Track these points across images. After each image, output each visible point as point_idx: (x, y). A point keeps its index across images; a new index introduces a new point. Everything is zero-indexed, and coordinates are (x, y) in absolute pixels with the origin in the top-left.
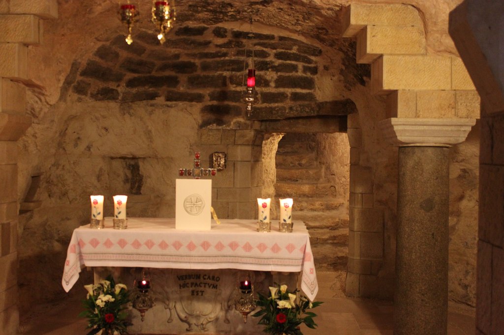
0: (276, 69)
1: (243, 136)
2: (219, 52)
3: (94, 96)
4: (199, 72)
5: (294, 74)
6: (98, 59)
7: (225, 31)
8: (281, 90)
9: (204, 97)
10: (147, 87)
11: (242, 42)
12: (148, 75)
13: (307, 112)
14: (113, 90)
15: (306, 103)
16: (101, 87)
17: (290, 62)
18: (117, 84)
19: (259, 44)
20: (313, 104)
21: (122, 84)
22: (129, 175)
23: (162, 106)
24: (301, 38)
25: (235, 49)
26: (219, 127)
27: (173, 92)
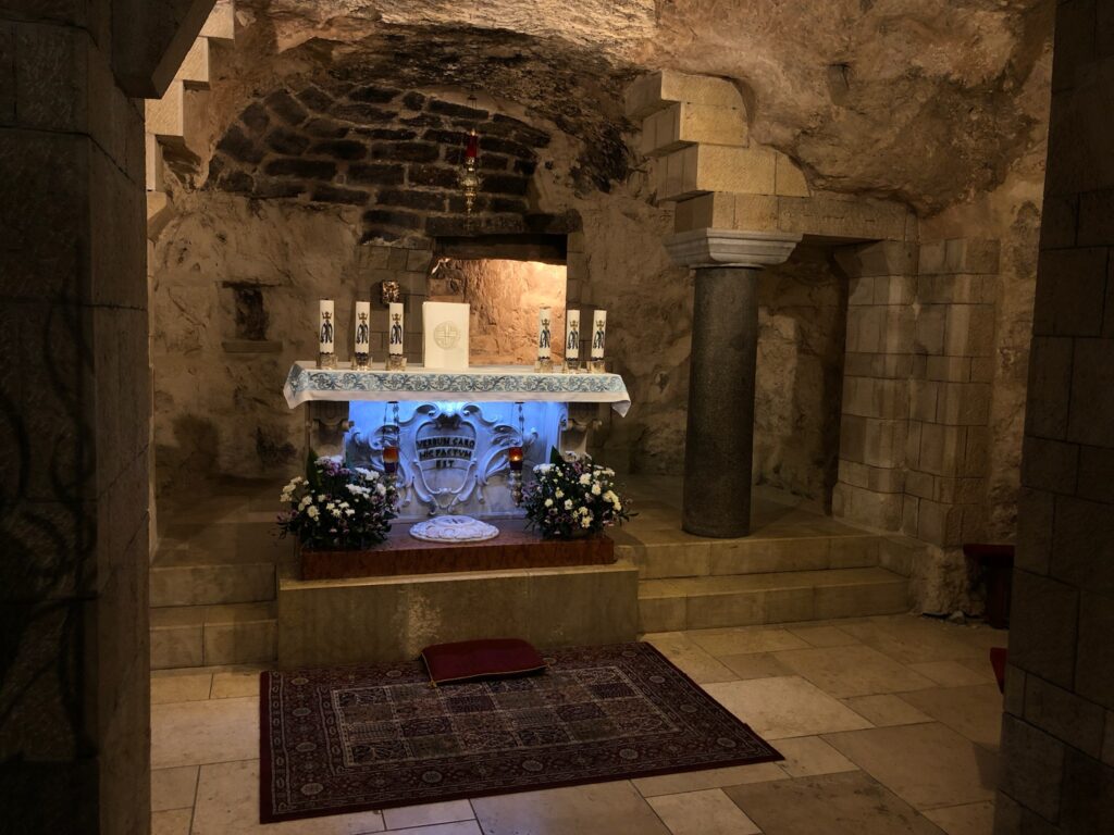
1: (419, 259)
2: (404, 131)
3: (222, 185)
4: (368, 161)
5: (501, 172)
6: (242, 125)
7: (422, 100)
9: (368, 198)
10: (290, 176)
11: (439, 119)
12: (297, 157)
13: (510, 228)
14: (247, 176)
15: (510, 214)
16: (235, 169)
17: (498, 154)
18: (252, 167)
19: (461, 124)
20: (520, 217)
21: (260, 167)
22: (245, 312)
23: (305, 207)
24: (527, 120)
25: (427, 128)
26: (387, 244)
27: (324, 188)
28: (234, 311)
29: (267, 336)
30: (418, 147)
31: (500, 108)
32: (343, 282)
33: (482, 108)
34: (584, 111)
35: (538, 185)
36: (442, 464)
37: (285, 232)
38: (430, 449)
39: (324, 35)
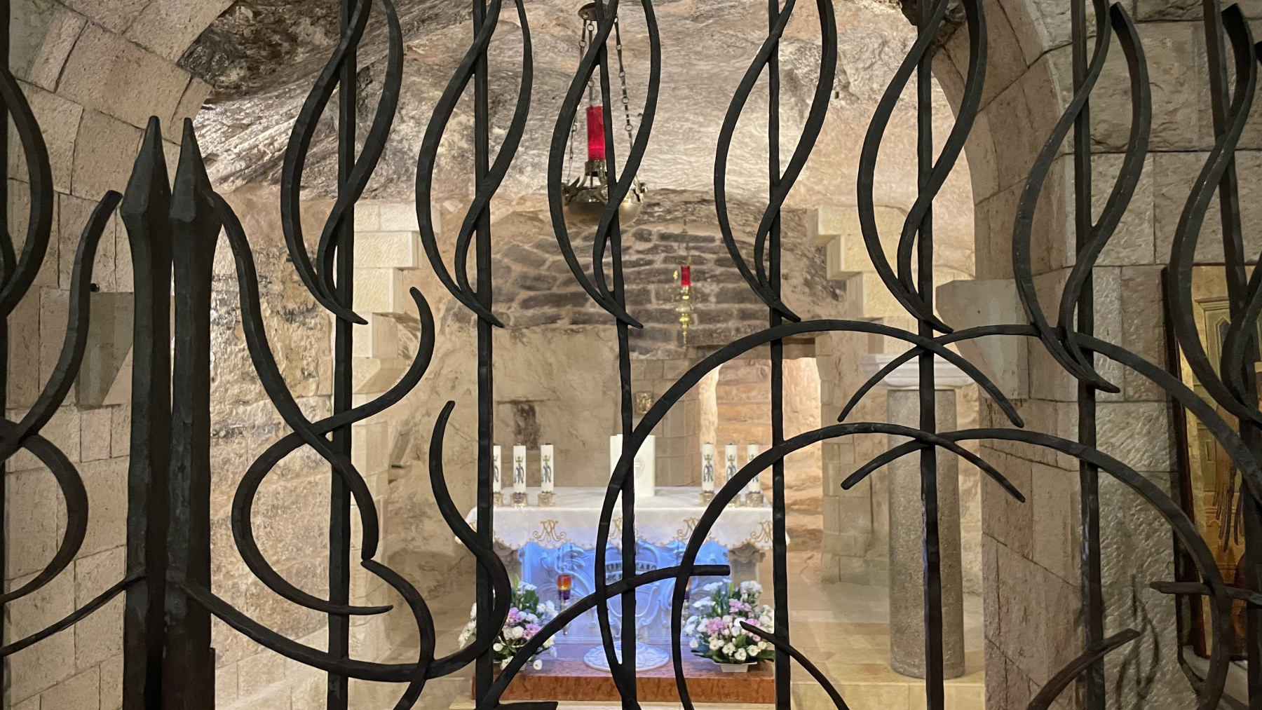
0: (716, 279)
1: (672, 368)
2: (642, 259)
7: (650, 233)
8: (725, 306)
10: (546, 308)
11: (672, 247)
12: (548, 292)
18: (508, 305)
19: (694, 248)
21: (515, 305)
22: (522, 424)
23: (566, 331)
25: (663, 255)
26: (642, 357)
27: (579, 313)
28: (512, 423)
30: (659, 272)
32: (604, 393)
33: (708, 233)
37: (549, 354)
38: (613, 573)
39: (519, 209)
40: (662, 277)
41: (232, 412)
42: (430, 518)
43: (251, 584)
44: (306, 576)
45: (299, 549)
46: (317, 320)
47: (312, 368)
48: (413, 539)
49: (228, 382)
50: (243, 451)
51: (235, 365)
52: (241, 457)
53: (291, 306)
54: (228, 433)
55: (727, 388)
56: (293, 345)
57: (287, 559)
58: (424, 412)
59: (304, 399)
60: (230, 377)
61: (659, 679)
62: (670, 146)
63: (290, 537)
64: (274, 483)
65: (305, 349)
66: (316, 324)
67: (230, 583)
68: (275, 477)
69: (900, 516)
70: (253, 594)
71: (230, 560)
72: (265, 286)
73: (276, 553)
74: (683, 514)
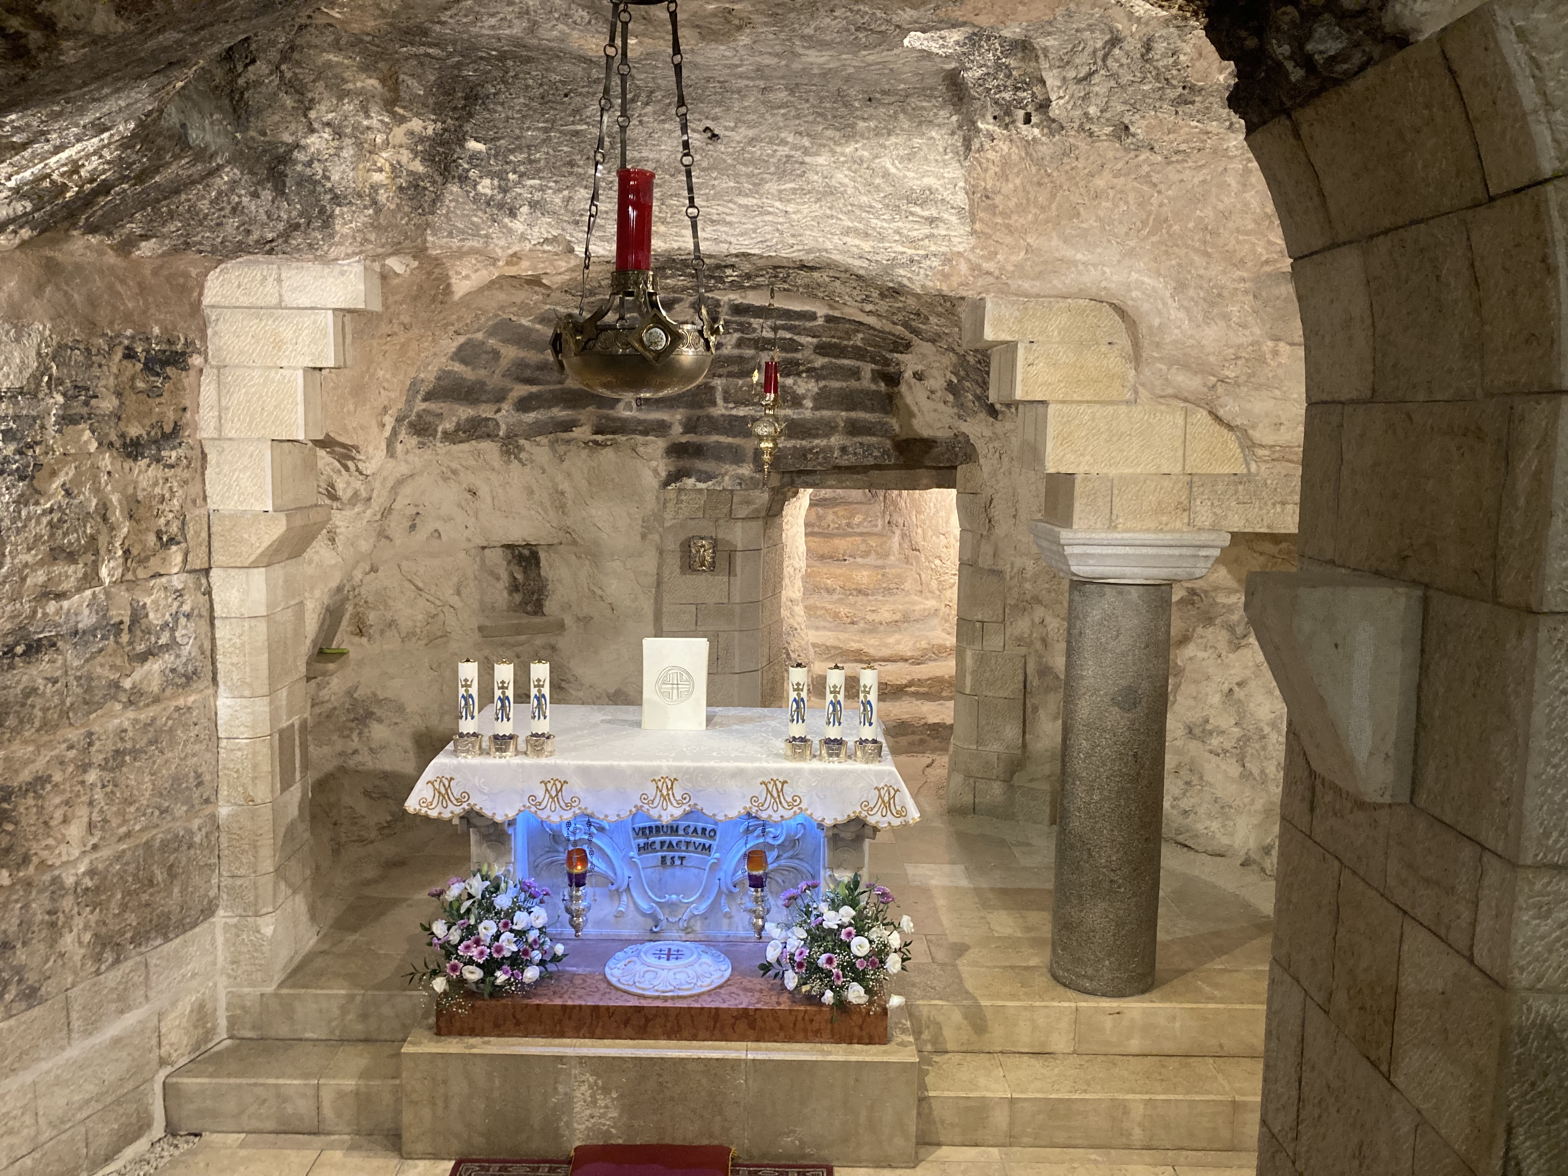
0: (814, 373)
1: (748, 503)
3: (450, 437)
5: (854, 384)
6: (457, 367)
8: (826, 413)
9: (670, 427)
10: (555, 410)
11: (750, 324)
12: (559, 386)
13: (876, 458)
14: (487, 419)
15: (874, 439)
16: (464, 417)
17: (846, 362)
18: (495, 408)
19: (784, 328)
20: (888, 444)
21: (505, 406)
22: (520, 577)
23: (585, 444)
24: (871, 320)
25: (737, 335)
26: (701, 485)
27: (608, 418)
28: (504, 575)
29: (546, 610)
30: (729, 360)
31: (831, 307)
32: (644, 537)
33: (806, 308)
34: (933, 320)
35: (909, 400)
36: (669, 862)
37: (559, 478)
38: (651, 839)
39: (512, 271)
40: (735, 369)
41: (35, 612)
42: (380, 721)
43: (84, 874)
44: (176, 850)
45: (165, 811)
46: (180, 451)
47: (174, 528)
48: (355, 752)
49: (26, 565)
50: (58, 673)
51: (38, 538)
52: (55, 682)
53: (134, 431)
54: (29, 647)
55: (820, 510)
56: (140, 496)
57: (142, 830)
58: (368, 569)
59: (164, 580)
60: (28, 558)
61: (717, 1009)
62: (754, 185)
63: (147, 794)
64: (116, 717)
65: (162, 499)
66: (179, 459)
67: (47, 877)
68: (118, 707)
69: (1079, 765)
70: (87, 889)
71: (44, 843)
72: (86, 404)
73: (125, 822)
74: (762, 772)
